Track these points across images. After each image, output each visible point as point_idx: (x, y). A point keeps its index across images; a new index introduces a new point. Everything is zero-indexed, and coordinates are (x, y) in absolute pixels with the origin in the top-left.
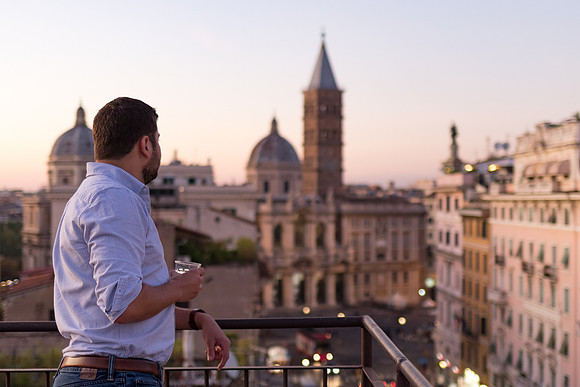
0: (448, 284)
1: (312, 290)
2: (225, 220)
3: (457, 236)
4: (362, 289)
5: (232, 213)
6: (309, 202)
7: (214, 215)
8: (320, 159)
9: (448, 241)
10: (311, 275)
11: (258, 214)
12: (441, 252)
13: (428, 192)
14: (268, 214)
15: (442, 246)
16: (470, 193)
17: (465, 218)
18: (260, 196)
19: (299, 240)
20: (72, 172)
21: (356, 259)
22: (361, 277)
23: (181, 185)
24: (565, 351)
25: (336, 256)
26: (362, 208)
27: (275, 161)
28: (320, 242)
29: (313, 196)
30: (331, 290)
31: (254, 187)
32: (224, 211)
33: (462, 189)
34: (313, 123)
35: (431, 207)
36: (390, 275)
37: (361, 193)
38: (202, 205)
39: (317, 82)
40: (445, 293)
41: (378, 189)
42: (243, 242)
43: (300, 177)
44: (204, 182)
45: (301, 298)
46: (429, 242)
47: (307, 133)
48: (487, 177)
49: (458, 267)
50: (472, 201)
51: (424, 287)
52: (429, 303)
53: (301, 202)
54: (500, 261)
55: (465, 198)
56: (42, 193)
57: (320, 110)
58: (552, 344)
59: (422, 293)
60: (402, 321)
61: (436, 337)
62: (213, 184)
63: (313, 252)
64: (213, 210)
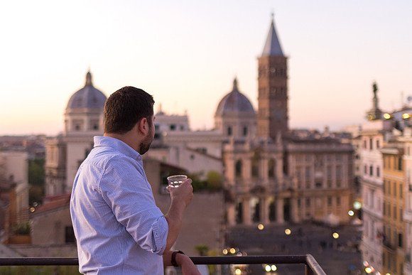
0: (372, 206)
1: (266, 211)
2: (198, 157)
3: (378, 169)
4: (304, 211)
5: (203, 152)
6: (262, 143)
7: (189, 153)
8: (271, 109)
9: (371, 173)
10: (265, 199)
11: (223, 153)
12: (367, 182)
13: (355, 135)
14: (231, 152)
15: (366, 177)
16: (388, 136)
17: (385, 155)
18: (225, 138)
19: (255, 172)
20: (82, 121)
21: (299, 187)
22: (303, 201)
23: (164, 130)
25: (284, 185)
26: (303, 147)
27: (236, 112)
28: (271, 173)
29: (265, 138)
30: (280, 211)
31: (221, 131)
32: (197, 150)
33: (383, 132)
34: (266, 82)
35: (358, 146)
36: (326, 199)
37: (303, 136)
38: (181, 146)
39: (268, 51)
40: (369, 214)
41: (316, 132)
42: (212, 174)
43: (256, 124)
44: (182, 128)
45: (257, 217)
46: (357, 173)
47: (261, 90)
48: (402, 123)
49: (379, 194)
50: (390, 142)
51: (353, 209)
52: (357, 222)
53: (256, 142)
55: (384, 139)
56: (60, 137)
57: (270, 73)
59: (351, 213)
60: (336, 236)
61: (362, 248)
62: (189, 130)
63: (266, 182)
64: (189, 149)
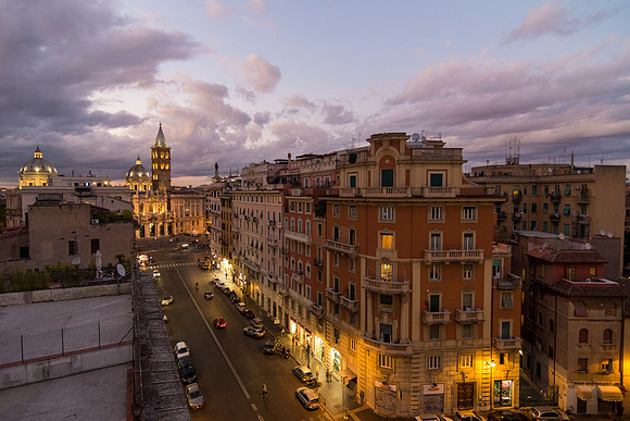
1: (158, 230)
2: (116, 201)
3: (219, 207)
4: (179, 229)
5: (119, 199)
6: (155, 193)
7: (110, 200)
8: (160, 176)
9: (215, 209)
10: (157, 223)
11: (132, 199)
13: (206, 190)
15: (213, 211)
16: (224, 190)
17: (222, 200)
18: (133, 191)
19: (151, 209)
21: (177, 216)
22: (179, 224)
24: (262, 249)
26: (179, 196)
30: (166, 230)
32: (115, 198)
36: (191, 222)
38: (104, 195)
40: (214, 229)
41: (185, 188)
42: (125, 211)
45: (153, 233)
48: (231, 184)
49: (219, 219)
50: (225, 193)
52: (207, 233)
54: (236, 216)
55: (222, 192)
58: (257, 247)
61: (211, 246)
62: (110, 186)
64: (110, 197)
